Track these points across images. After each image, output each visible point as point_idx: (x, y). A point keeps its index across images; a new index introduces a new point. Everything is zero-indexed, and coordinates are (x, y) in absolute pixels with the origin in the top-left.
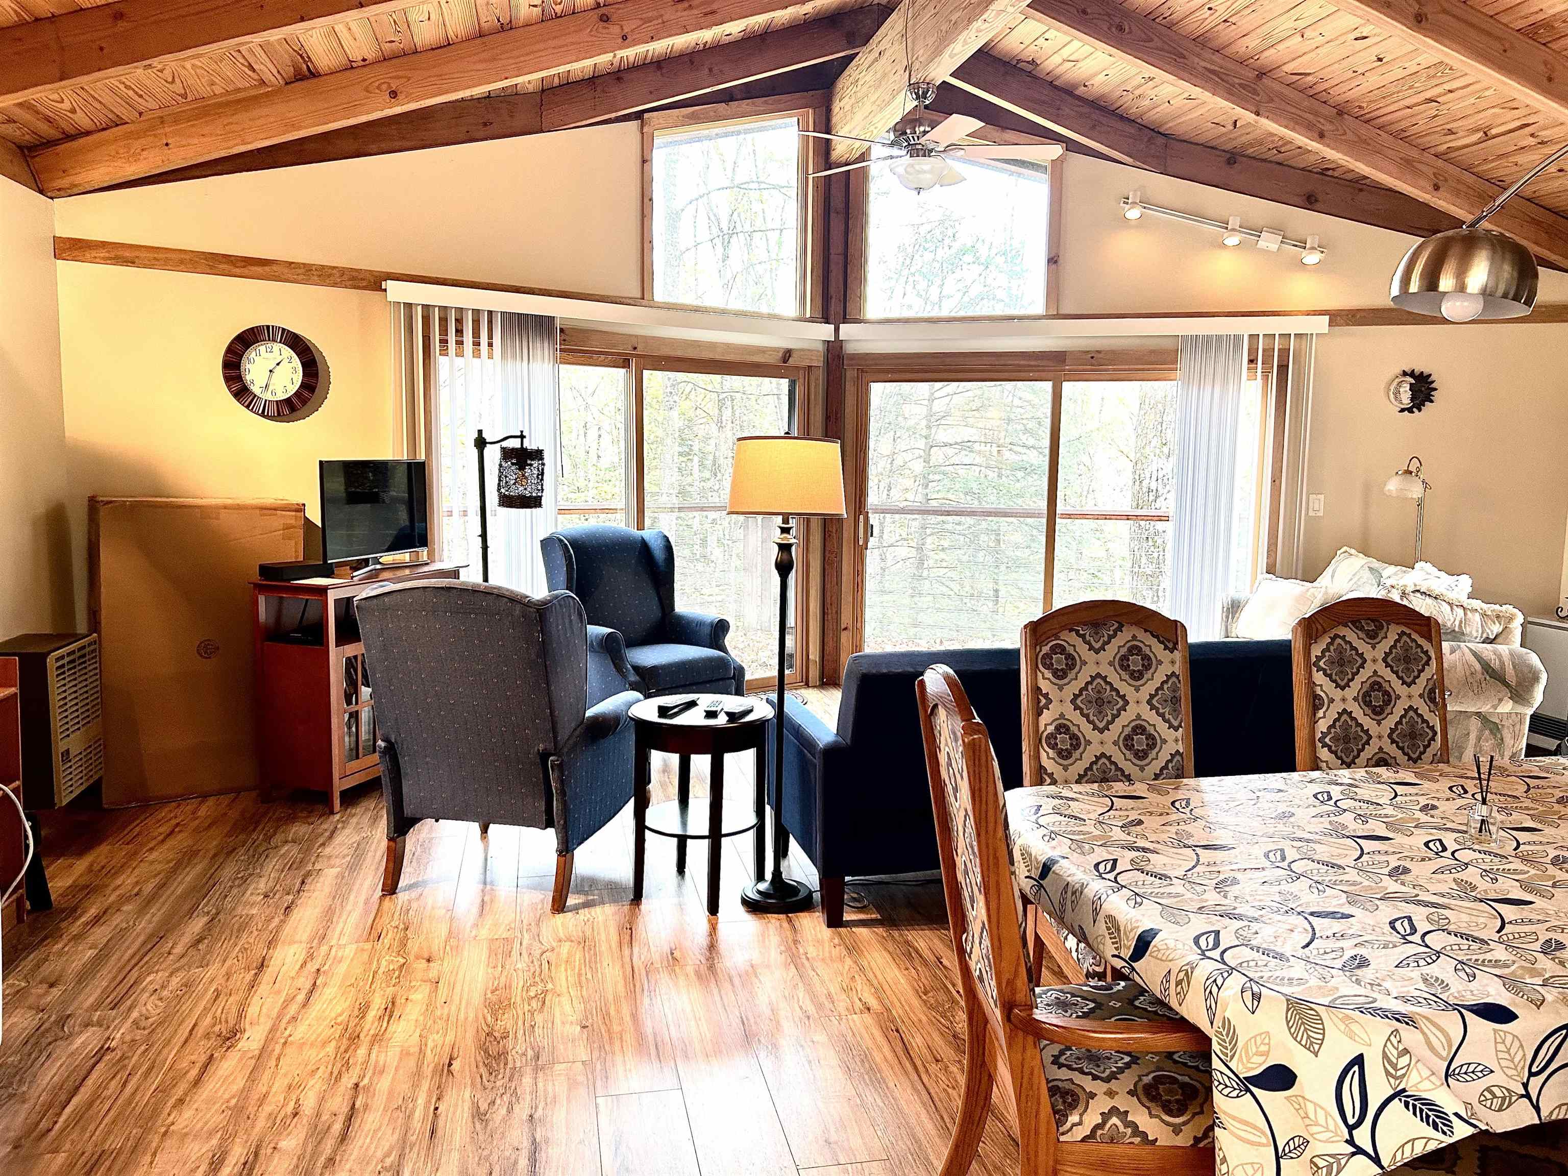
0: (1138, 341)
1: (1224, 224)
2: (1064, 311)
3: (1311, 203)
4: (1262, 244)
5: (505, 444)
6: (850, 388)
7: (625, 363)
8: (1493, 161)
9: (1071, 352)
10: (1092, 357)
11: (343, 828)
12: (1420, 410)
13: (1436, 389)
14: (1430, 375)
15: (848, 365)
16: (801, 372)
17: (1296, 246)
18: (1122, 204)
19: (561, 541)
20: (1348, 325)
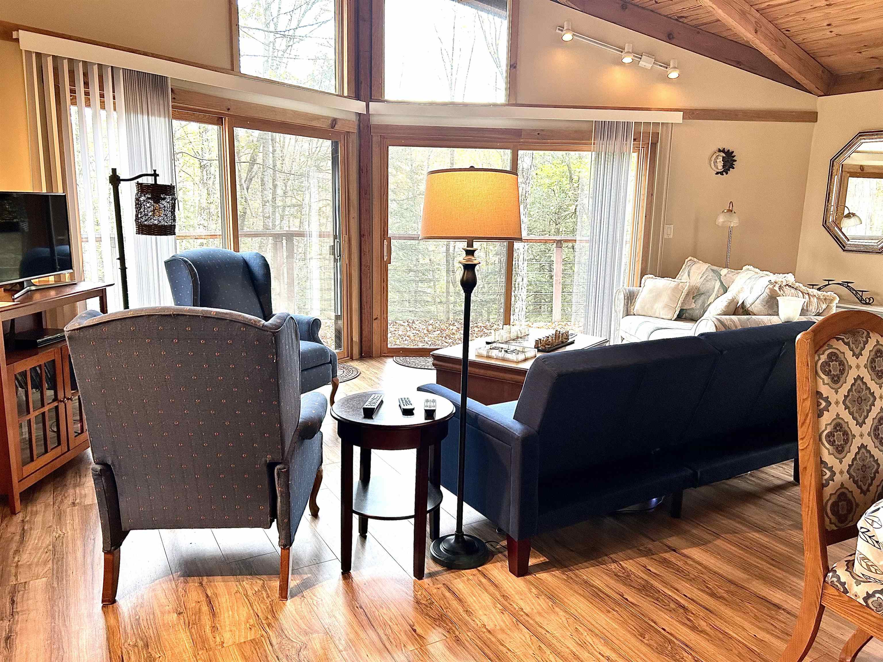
0: (567, 124)
1: (621, 49)
2: (519, 102)
3: (670, 39)
4: (642, 63)
5: (140, 180)
6: (376, 149)
7: (219, 121)
8: (791, 16)
9: (525, 130)
10: (538, 134)
11: (31, 529)
12: (727, 173)
13: (736, 161)
14: (733, 152)
15: (374, 133)
16: (342, 136)
17: (661, 66)
18: (557, 31)
19: (186, 262)
20: (690, 119)
